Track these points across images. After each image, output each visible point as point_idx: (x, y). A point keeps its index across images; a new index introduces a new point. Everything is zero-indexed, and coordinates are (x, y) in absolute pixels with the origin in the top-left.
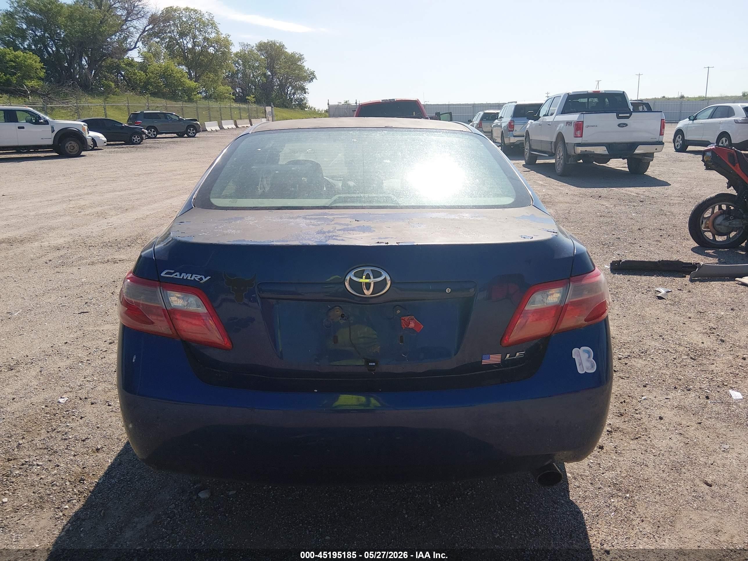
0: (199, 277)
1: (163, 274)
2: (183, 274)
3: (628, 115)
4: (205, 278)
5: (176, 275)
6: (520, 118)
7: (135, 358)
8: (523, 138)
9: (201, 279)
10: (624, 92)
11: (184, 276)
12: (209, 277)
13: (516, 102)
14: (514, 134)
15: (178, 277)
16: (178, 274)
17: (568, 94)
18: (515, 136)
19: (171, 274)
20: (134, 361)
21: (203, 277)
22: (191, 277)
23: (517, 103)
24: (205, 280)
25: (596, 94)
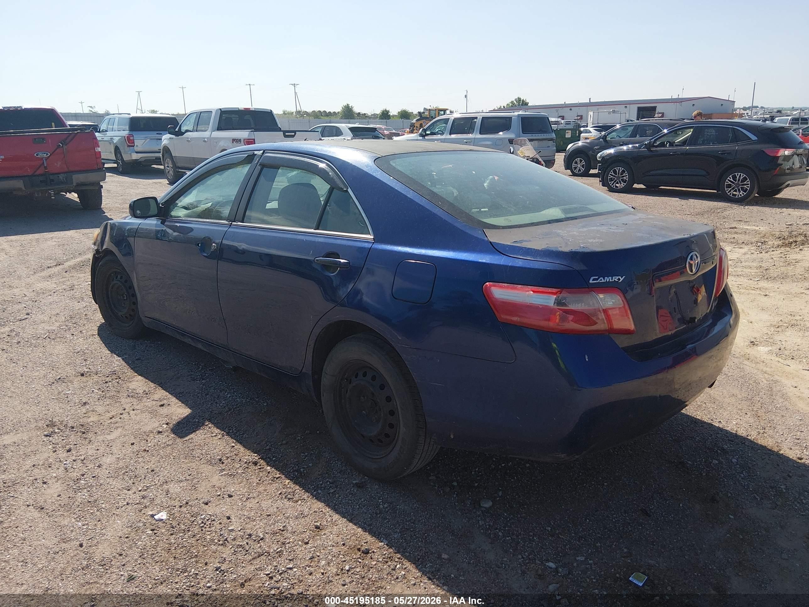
0: (617, 277)
1: (591, 281)
2: (606, 278)
3: (293, 134)
4: (622, 277)
5: (601, 280)
6: (140, 132)
7: (587, 357)
8: (160, 155)
9: (619, 279)
10: (271, 111)
11: (607, 279)
12: (624, 277)
13: (129, 114)
14: (136, 150)
15: (603, 281)
16: (602, 278)
17: (220, 109)
18: (137, 152)
19: (597, 279)
20: (587, 360)
21: (620, 277)
22: (612, 279)
23: (131, 116)
24: (621, 279)
25: (247, 112)
